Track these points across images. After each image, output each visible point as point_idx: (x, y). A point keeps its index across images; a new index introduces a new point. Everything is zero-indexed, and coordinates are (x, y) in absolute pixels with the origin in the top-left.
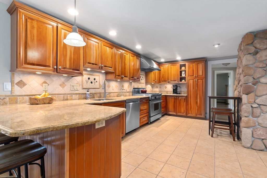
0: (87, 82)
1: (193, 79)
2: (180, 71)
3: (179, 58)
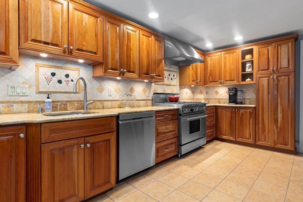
0: (49, 81)
1: (267, 75)
2: (242, 62)
3: (239, 38)
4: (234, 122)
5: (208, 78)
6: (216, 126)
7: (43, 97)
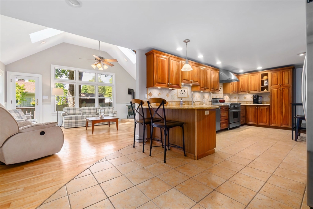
0: (180, 93)
1: (277, 88)
2: (261, 80)
3: (259, 68)
4: (256, 114)
5: (240, 89)
6: (246, 117)
7: (179, 100)
